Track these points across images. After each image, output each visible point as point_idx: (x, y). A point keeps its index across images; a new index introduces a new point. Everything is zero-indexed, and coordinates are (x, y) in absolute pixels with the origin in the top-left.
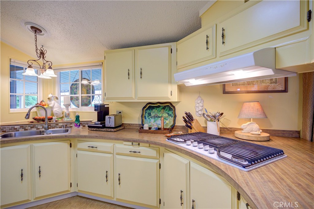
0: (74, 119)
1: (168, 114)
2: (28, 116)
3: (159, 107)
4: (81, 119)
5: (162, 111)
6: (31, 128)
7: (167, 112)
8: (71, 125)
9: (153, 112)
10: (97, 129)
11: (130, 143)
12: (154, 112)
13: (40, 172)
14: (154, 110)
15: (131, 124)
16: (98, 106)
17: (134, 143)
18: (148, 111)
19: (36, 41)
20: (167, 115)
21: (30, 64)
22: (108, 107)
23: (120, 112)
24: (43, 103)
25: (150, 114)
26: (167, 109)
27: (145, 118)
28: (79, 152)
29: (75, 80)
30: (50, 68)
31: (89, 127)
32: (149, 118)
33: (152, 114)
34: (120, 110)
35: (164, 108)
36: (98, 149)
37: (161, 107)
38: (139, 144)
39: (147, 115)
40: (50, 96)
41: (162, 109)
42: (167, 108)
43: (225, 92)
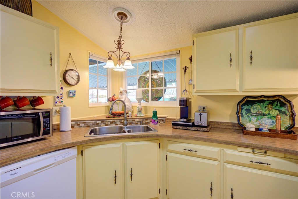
0: (151, 115)
1: (280, 111)
2: (111, 111)
3: (263, 101)
4: (158, 115)
5: (269, 106)
6: (111, 123)
7: (277, 108)
8: (147, 121)
9: (254, 109)
10: (184, 128)
11: (251, 150)
12: (255, 109)
13: (132, 175)
14: (255, 106)
15: (221, 122)
16: (184, 100)
17: (255, 150)
18: (246, 107)
20: (278, 112)
21: (110, 56)
23: (204, 108)
24: (116, 97)
25: (249, 111)
26: (277, 105)
27: (242, 116)
28: (169, 154)
30: (128, 59)
31: (173, 124)
32: (248, 116)
33: (252, 110)
34: (204, 105)
35: (272, 103)
36: (198, 153)
37: (267, 102)
38: (266, 152)
39: (244, 112)
40: (122, 90)
41: (267, 104)
42: (276, 103)
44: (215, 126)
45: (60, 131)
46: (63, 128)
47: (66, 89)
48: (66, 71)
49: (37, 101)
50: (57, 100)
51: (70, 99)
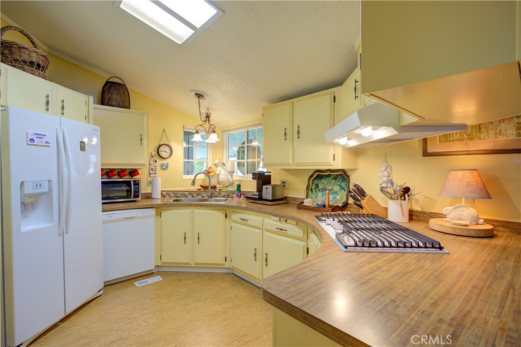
0: (235, 188)
1: (340, 186)
2: (193, 183)
3: (329, 176)
4: (242, 189)
5: (333, 181)
6: (197, 195)
7: (339, 183)
8: (233, 195)
9: (321, 184)
10: (254, 201)
11: (277, 219)
12: (323, 183)
13: (198, 238)
14: (323, 181)
15: (296, 198)
16: (256, 173)
17: (281, 219)
18: (316, 182)
19: (199, 106)
20: (339, 188)
21: (197, 129)
22: (270, 176)
23: (284, 183)
24: (211, 170)
25: (317, 186)
26: (339, 179)
27: (312, 191)
28: (234, 225)
29: (242, 142)
30: (214, 132)
32: (316, 192)
33: (320, 185)
34: (284, 180)
35: (335, 178)
36: (249, 222)
37: (332, 177)
38: (286, 221)
39: (314, 187)
40: (217, 162)
41: (332, 179)
42: (339, 178)
43: (426, 154)
44: (292, 202)
45: (152, 198)
46: (153, 196)
47: (160, 162)
48: (160, 146)
49: (134, 172)
50: (151, 172)
51: (164, 172)
